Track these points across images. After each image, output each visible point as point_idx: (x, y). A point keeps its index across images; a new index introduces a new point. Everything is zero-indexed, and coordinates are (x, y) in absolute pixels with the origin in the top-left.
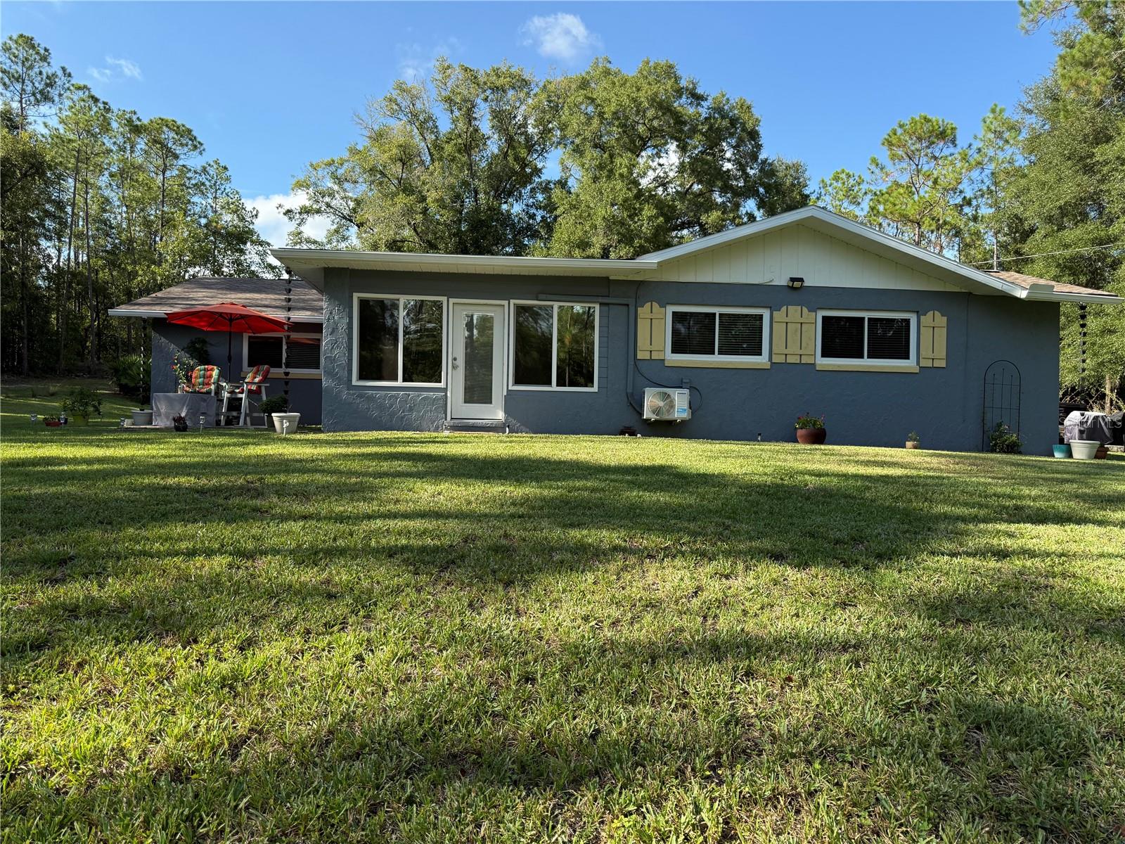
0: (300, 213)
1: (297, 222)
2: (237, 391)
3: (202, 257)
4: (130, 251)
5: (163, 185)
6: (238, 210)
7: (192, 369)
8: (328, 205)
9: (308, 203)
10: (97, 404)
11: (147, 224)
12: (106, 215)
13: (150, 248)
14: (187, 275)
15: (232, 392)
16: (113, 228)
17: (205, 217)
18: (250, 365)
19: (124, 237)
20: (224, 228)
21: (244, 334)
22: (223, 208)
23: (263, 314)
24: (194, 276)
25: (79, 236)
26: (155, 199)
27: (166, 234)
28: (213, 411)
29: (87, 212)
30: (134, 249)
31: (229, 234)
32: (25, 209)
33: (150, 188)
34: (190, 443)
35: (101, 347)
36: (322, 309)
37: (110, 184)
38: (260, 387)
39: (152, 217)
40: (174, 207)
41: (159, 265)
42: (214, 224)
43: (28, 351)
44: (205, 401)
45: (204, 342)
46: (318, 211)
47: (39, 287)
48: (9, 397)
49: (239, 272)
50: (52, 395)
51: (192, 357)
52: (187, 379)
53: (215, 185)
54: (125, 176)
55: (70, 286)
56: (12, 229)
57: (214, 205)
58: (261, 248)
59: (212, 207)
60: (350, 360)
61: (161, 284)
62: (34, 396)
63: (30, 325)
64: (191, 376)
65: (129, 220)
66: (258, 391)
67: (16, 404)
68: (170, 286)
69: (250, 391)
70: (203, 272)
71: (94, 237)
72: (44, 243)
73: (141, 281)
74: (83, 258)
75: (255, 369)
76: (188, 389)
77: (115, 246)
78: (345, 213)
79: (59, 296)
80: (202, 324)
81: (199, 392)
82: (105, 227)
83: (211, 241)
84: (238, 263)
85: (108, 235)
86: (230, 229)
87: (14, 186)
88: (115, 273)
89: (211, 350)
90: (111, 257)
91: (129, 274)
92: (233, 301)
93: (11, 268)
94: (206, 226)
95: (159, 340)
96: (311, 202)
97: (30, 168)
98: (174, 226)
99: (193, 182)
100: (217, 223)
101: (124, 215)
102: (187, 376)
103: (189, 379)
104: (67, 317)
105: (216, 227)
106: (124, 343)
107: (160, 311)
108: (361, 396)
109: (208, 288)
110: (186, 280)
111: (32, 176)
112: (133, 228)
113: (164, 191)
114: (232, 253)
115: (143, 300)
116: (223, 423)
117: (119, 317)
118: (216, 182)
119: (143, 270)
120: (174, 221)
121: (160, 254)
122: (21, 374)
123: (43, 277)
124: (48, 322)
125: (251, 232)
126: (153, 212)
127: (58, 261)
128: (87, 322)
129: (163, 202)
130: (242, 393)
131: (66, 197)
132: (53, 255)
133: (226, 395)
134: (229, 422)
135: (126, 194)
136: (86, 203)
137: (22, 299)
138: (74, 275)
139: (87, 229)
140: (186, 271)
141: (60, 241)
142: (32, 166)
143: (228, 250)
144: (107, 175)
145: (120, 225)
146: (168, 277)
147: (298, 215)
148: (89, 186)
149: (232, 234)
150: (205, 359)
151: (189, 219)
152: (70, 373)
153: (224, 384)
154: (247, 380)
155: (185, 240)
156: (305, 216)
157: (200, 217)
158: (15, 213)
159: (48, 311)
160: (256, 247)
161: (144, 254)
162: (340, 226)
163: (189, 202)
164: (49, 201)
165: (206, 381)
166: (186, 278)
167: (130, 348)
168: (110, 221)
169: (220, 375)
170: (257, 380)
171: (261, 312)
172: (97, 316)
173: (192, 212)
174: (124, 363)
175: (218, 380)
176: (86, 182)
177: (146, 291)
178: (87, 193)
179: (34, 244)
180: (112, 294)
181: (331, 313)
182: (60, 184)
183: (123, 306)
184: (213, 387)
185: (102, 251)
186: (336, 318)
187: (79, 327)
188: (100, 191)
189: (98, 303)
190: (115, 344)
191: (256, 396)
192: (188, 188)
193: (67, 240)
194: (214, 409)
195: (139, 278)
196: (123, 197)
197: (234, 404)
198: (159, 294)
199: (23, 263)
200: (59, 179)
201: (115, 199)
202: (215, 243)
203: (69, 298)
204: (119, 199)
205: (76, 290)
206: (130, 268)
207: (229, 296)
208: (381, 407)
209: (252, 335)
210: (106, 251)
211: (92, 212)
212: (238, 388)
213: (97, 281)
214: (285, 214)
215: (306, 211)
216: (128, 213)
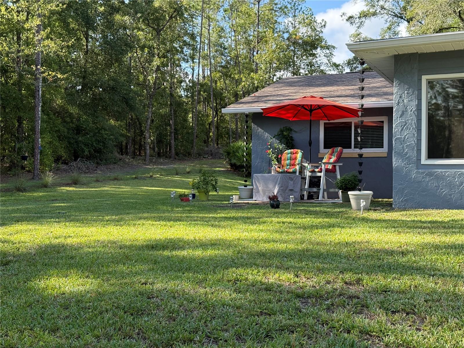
0: (360, 18)
1: (357, 25)
2: (317, 170)
3: (285, 63)
4: (237, 64)
5: (258, 12)
6: (311, 23)
7: (282, 152)
8: (382, 8)
9: (365, 9)
10: (214, 183)
11: (248, 43)
12: (221, 40)
13: (250, 61)
14: (275, 77)
15: (313, 172)
16: (226, 49)
17: (287, 32)
18: (325, 147)
19: (233, 54)
20: (301, 39)
21: (321, 121)
22: (300, 23)
23: (337, 104)
24: (280, 78)
25: (205, 57)
26: (253, 23)
27: (261, 48)
28: (298, 188)
29: (209, 40)
30: (239, 62)
31: (305, 43)
32: (172, 42)
33: (250, 15)
34: (283, 223)
35: (219, 136)
36: (393, 94)
37: (224, 17)
38: (334, 167)
39: (251, 37)
40: (266, 28)
41: (256, 72)
42: (294, 36)
43: (175, 141)
44: (292, 179)
45: (290, 130)
46: (374, 14)
47: (181, 97)
48: (162, 175)
49: (311, 72)
50: (188, 173)
51: (281, 142)
52: (278, 161)
53: (294, 6)
54: (233, 9)
55: (199, 94)
56: (164, 56)
57: (294, 23)
58: (328, 51)
59: (292, 24)
60: (419, 140)
61: (258, 87)
62: (177, 174)
63: (175, 124)
64: (281, 158)
65: (236, 41)
66: (333, 170)
67: (166, 181)
68: (263, 87)
69: (327, 170)
70: (286, 74)
71: (214, 57)
72: (184, 65)
73: (244, 85)
74: (207, 73)
75: (330, 150)
76: (278, 169)
77: (228, 62)
78: (396, 12)
79: (193, 101)
80: (289, 115)
81: (287, 172)
82: (221, 49)
83: (292, 50)
84: (311, 64)
85: (222, 54)
86: (305, 39)
87: (164, 26)
88: (227, 82)
89: (295, 136)
90: (224, 70)
91: (237, 81)
92: (312, 94)
93: (164, 84)
94: (288, 39)
95: (257, 130)
96: (368, 7)
97: (174, 12)
98: (266, 41)
99: (279, 6)
100: (296, 35)
101: (233, 38)
102: (278, 158)
103: (279, 160)
104: (198, 116)
105: (295, 38)
106: (233, 133)
107: (257, 107)
108: (430, 174)
109: (291, 86)
110: (274, 82)
111: (175, 17)
112: (238, 47)
113: (259, 16)
114: (307, 57)
115: (247, 99)
116: (306, 197)
117: (230, 114)
118: (295, 4)
119: (245, 77)
120: (266, 37)
121: (257, 64)
122: (170, 157)
123: (184, 89)
124: (186, 120)
125: (320, 40)
126: (252, 34)
127: (193, 76)
128: (210, 119)
129: (258, 24)
130: (321, 172)
131: (197, 30)
132: (189, 73)
133: (308, 174)
134: (310, 197)
135: (234, 23)
136: (209, 32)
137: (171, 104)
138: (202, 85)
139: (210, 51)
140: (275, 75)
141: (193, 62)
142: (176, 10)
143: (304, 56)
144: (222, 11)
145: (230, 46)
146: (262, 81)
147: (358, 19)
148: (211, 20)
149: (307, 42)
150: (291, 144)
151: (276, 35)
152: (200, 155)
153: (306, 165)
154: (324, 161)
155: (274, 51)
156: (363, 19)
157: (284, 33)
158: (166, 45)
159: (186, 113)
160: (324, 51)
161: (246, 65)
162: (393, 24)
163: (276, 21)
164: (186, 34)
165: (292, 162)
166: (274, 80)
167: (237, 136)
168: (223, 43)
169: (303, 157)
170: (332, 161)
171: (336, 101)
172: (217, 113)
173: (278, 30)
174: (233, 148)
175: (302, 161)
176: (209, 18)
177: (247, 93)
178: (209, 26)
179: (177, 66)
180: (226, 97)
181: (401, 97)
182: (193, 21)
183: (232, 106)
184: (297, 167)
185: (219, 66)
186: (405, 101)
187: (205, 122)
188: (217, 23)
189: (217, 104)
190: (228, 134)
191: (332, 174)
192: (275, 11)
193: (197, 61)
194: (299, 186)
195: (243, 84)
196: (232, 25)
197: (315, 182)
198: (257, 94)
199: (171, 80)
200: (192, 18)
201: (228, 27)
202: (294, 51)
203: (199, 102)
204: (230, 27)
205: (203, 96)
206: (236, 77)
207: (308, 91)
208: (450, 185)
209: (327, 121)
210: (222, 66)
211: (213, 39)
212: (317, 167)
213: (216, 88)
214: (347, 20)
215: (364, 15)
216: (235, 36)
